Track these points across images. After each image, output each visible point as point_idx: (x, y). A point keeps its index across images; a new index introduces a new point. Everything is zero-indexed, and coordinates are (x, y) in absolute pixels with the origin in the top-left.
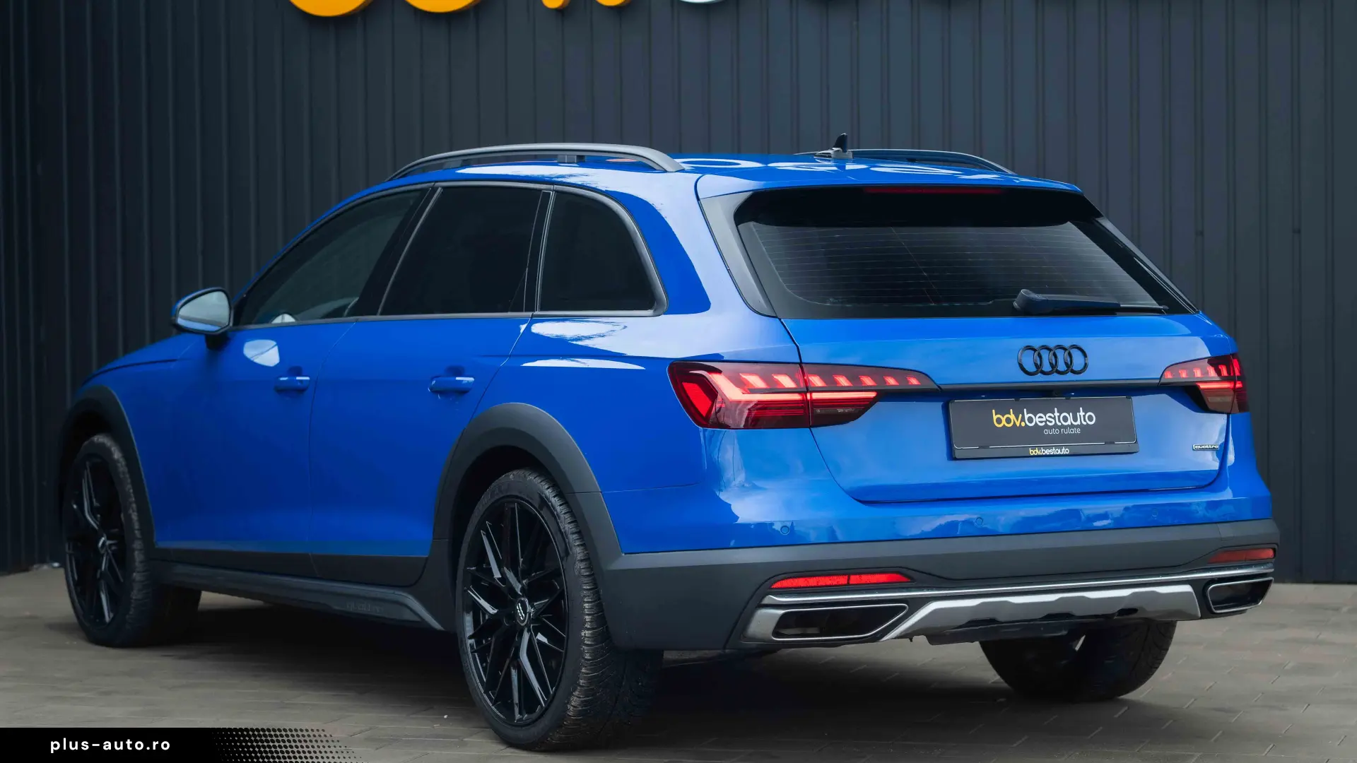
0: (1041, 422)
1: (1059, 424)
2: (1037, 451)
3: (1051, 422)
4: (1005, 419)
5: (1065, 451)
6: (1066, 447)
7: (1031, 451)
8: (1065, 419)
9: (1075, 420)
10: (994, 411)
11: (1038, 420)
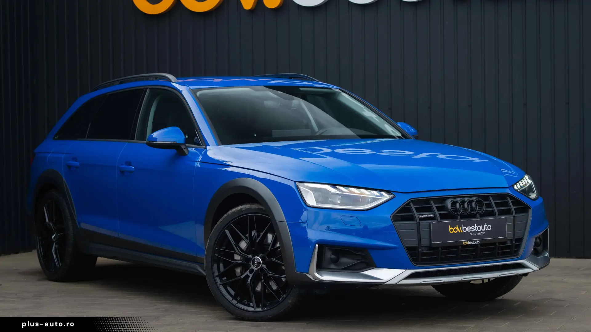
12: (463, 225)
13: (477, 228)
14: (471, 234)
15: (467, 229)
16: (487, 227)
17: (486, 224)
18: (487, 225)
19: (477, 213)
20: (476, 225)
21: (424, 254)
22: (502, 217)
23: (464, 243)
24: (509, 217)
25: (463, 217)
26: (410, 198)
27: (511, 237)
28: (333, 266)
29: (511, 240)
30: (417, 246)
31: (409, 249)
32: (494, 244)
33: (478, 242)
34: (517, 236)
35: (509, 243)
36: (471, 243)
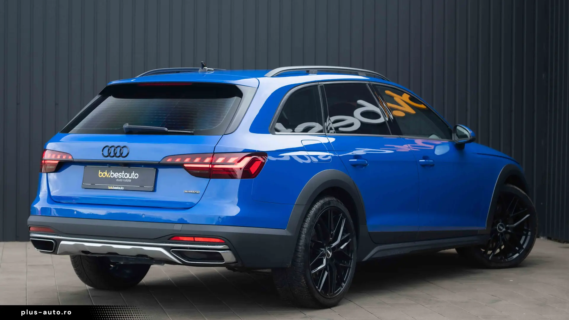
0: (116, 176)
1: (123, 177)
2: (111, 187)
3: (120, 176)
4: (103, 174)
5: (122, 188)
6: (123, 187)
7: (109, 187)
8: (126, 176)
9: (130, 176)
10: (100, 171)
11: (115, 175)
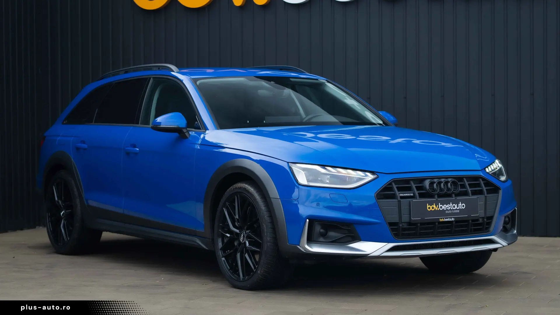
12: (440, 203)
13: (452, 206)
14: (447, 212)
15: (443, 207)
16: (461, 205)
17: (460, 202)
18: (462, 203)
19: (453, 193)
20: (452, 204)
21: (404, 229)
22: (475, 197)
23: (441, 220)
24: (482, 197)
25: (440, 196)
26: (391, 179)
27: (483, 215)
28: (321, 239)
29: (483, 218)
30: (398, 221)
31: (391, 224)
32: (467, 221)
33: (453, 219)
34: (489, 214)
35: (481, 221)
36: (446, 220)
